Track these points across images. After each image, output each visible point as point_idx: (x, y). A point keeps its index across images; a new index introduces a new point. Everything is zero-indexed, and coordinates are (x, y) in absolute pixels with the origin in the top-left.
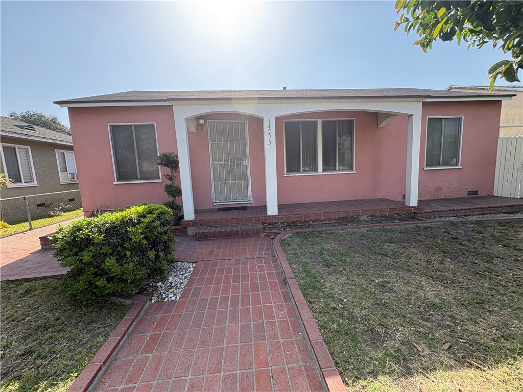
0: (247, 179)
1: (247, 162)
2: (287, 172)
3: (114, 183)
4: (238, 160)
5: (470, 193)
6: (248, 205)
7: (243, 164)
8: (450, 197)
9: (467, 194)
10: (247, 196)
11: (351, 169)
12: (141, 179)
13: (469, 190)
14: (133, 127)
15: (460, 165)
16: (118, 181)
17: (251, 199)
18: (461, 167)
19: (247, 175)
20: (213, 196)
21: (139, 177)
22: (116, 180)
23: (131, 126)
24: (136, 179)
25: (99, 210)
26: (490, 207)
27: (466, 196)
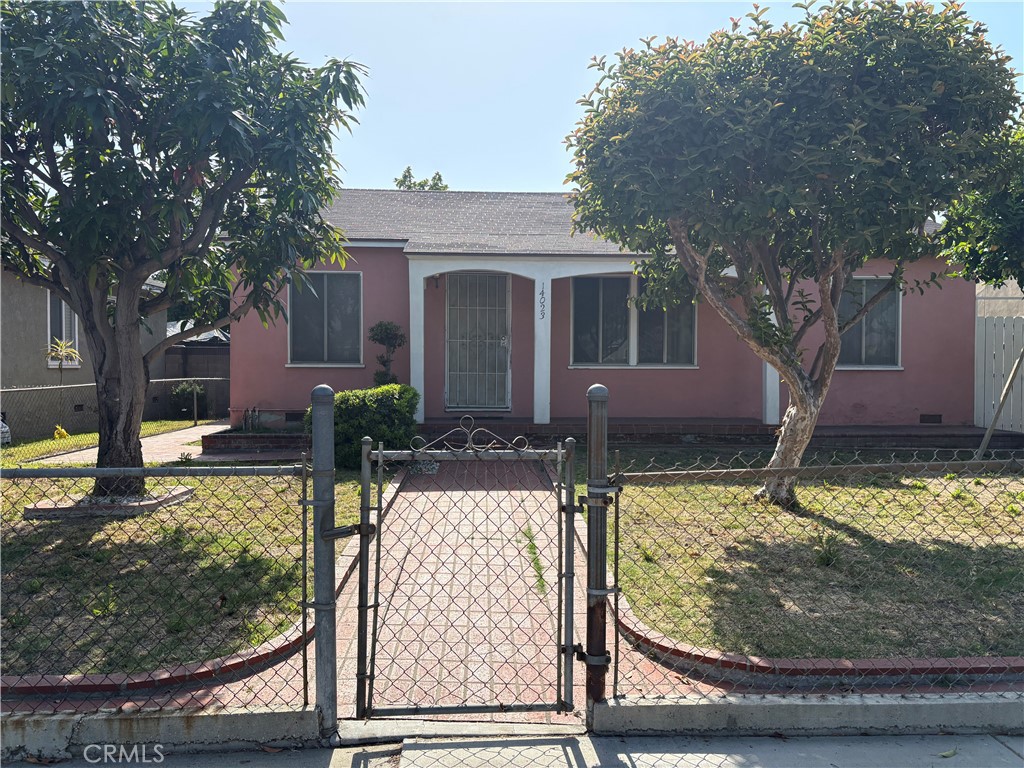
0: (505, 370)
1: (506, 342)
2: (575, 361)
3: (287, 366)
4: (492, 338)
5: (924, 418)
6: (505, 415)
7: (499, 346)
8: (884, 424)
9: (918, 420)
10: (503, 399)
11: (691, 362)
12: (330, 360)
13: (924, 412)
14: (325, 277)
15: (900, 364)
16: (292, 361)
17: (510, 405)
18: (902, 369)
19: (506, 362)
20: (447, 396)
21: (326, 358)
22: (289, 361)
23: (323, 274)
24: (322, 361)
25: (257, 409)
26: (910, 436)
27: (917, 422)
